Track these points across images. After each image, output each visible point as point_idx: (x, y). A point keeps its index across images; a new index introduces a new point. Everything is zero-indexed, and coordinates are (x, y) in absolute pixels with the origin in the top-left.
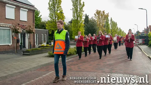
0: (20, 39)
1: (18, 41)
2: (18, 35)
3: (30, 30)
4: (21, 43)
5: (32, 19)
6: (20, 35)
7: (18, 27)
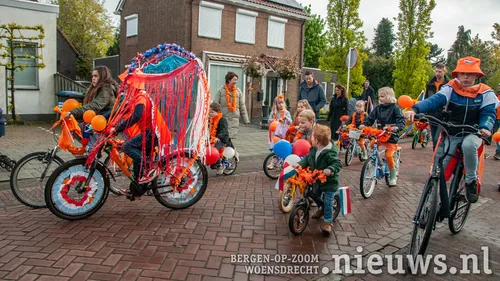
0: (265, 92)
1: (259, 96)
2: (261, 81)
3: (285, 70)
4: (266, 103)
5: (298, 43)
6: (264, 81)
7: (258, 64)
